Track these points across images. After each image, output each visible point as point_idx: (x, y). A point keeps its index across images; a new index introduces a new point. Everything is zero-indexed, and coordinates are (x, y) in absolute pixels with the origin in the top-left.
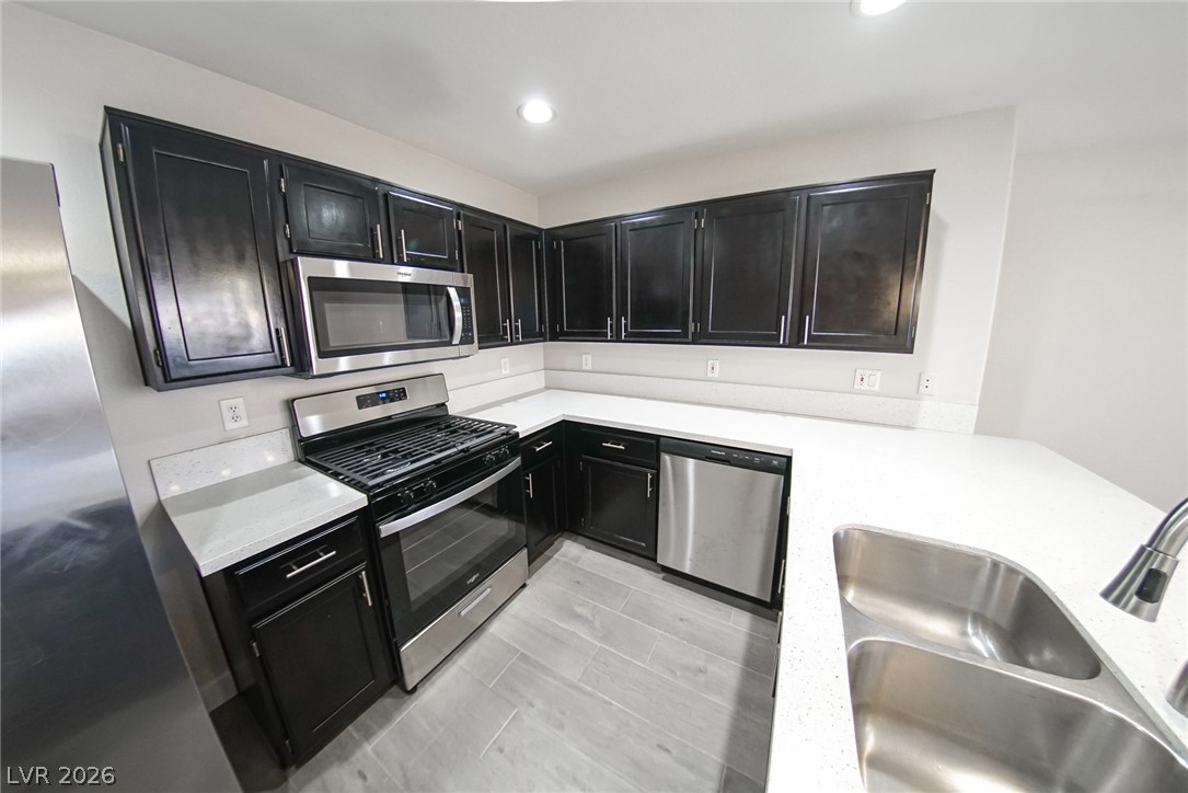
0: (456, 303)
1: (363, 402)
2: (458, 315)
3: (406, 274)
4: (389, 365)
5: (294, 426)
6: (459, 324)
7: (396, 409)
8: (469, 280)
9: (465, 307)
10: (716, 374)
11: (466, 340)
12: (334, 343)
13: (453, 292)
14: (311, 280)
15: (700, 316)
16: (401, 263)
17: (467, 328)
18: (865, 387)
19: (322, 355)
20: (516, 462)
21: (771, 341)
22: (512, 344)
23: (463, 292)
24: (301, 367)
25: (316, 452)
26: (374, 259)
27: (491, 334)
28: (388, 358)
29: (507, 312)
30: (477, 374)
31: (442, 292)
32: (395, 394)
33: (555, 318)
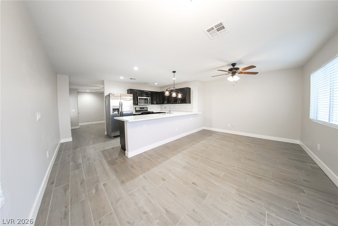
5: (136, 109)
8: (150, 98)
9: (150, 100)
10: (177, 108)
11: (150, 103)
15: (172, 101)
16: (144, 97)
18: (188, 108)
21: (177, 103)
22: (155, 104)
24: (137, 104)
26: (142, 96)
27: (152, 103)
28: (142, 104)
29: (154, 101)
30: (151, 108)
31: (148, 99)
32: (143, 108)
33: (160, 102)
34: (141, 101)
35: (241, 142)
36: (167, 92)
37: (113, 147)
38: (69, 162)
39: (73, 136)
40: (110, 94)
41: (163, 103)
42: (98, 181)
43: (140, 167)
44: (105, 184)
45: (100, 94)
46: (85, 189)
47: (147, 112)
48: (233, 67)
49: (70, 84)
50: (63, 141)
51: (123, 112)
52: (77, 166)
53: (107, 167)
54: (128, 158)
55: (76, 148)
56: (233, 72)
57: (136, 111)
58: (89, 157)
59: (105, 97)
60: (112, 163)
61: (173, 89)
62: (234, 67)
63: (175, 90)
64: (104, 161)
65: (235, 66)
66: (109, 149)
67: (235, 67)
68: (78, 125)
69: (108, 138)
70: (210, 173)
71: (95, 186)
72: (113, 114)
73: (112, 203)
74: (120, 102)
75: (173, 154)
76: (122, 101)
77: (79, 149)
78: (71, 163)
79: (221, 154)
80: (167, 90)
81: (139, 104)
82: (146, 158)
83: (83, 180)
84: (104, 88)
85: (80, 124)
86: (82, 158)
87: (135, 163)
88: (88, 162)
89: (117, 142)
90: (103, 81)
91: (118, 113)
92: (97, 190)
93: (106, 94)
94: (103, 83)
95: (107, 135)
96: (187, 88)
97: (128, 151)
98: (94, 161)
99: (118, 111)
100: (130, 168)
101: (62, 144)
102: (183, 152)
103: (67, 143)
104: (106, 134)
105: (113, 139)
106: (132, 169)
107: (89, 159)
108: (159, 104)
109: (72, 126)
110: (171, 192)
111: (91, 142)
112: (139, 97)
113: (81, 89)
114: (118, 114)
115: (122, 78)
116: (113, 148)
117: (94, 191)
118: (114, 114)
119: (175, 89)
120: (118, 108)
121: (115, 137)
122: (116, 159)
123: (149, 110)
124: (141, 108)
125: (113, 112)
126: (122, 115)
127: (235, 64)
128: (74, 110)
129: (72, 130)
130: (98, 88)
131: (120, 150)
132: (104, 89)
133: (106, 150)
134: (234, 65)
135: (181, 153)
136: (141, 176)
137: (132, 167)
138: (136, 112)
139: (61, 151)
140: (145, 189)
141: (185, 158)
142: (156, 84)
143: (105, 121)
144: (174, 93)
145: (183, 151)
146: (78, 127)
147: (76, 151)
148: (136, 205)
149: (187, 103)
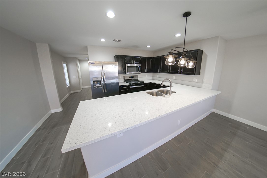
0: (139, 68)
1: (130, 77)
2: (139, 69)
3: (135, 65)
4: (133, 74)
5: (124, 79)
6: (139, 70)
7: (133, 78)
8: (141, 65)
9: (140, 68)
10: (174, 78)
11: (140, 72)
12: (128, 71)
13: (139, 66)
14: (127, 66)
15: (169, 70)
16: (134, 64)
17: (140, 70)
19: (127, 72)
20: (143, 86)
21: (177, 73)
22: (146, 72)
23: (140, 67)
24: (126, 73)
25: (126, 81)
26: (132, 64)
27: (143, 71)
29: (146, 69)
30: (142, 76)
31: (138, 66)
32: (133, 77)
33: (153, 69)
34: (129, 69)
36: (170, 56)
41: (156, 71)
47: (136, 82)
50: (53, 111)
55: (55, 126)
61: (181, 50)
77: (54, 130)
80: (170, 53)
90: (87, 47)
91: (100, 86)
96: (198, 50)
99: (101, 84)
108: (151, 72)
115: (103, 40)
118: (95, 87)
119: (185, 50)
120: (99, 79)
123: (139, 79)
125: (94, 85)
138: (124, 82)
146: (80, 91)
149: (195, 75)
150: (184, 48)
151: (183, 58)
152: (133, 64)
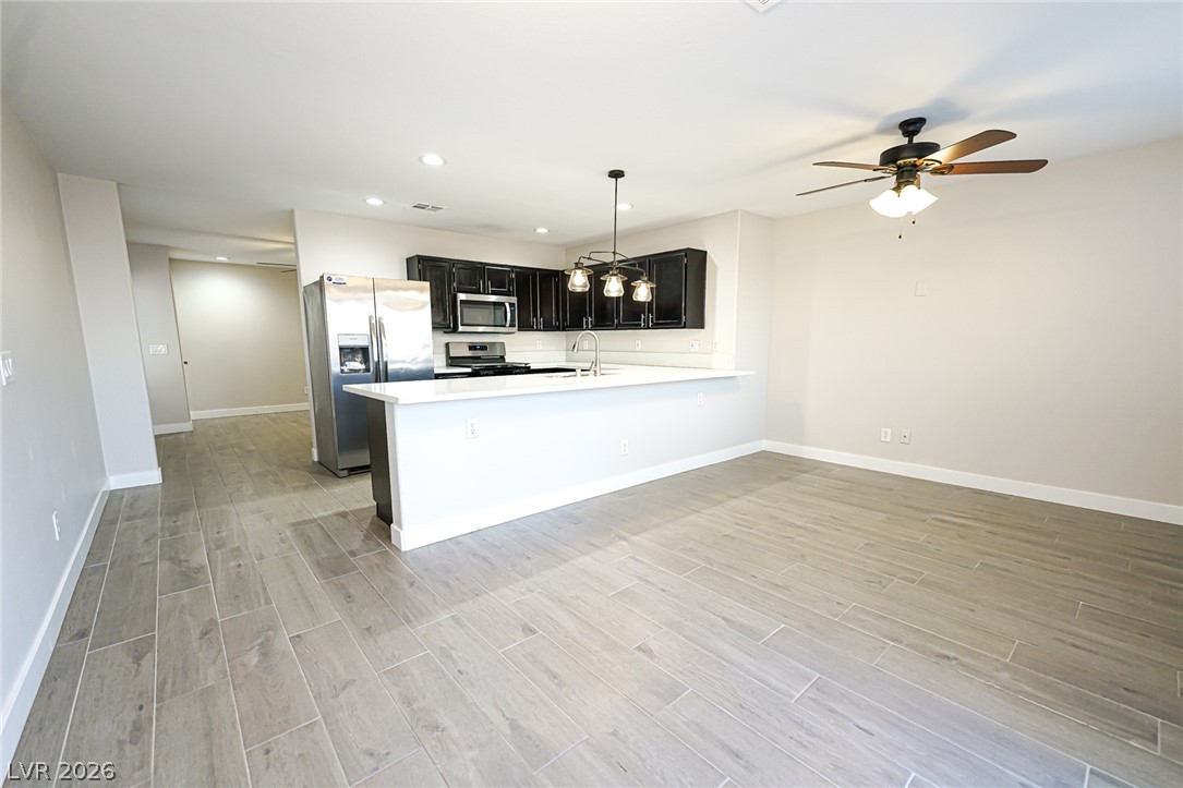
0: (508, 309)
2: (509, 314)
3: (493, 298)
4: (483, 334)
5: (448, 352)
6: (509, 318)
7: (484, 354)
8: (514, 300)
9: (512, 312)
10: (640, 349)
11: (512, 325)
12: (465, 322)
13: (507, 305)
15: (618, 316)
16: (488, 294)
17: (513, 320)
18: (692, 350)
19: (462, 324)
22: (537, 330)
23: (512, 305)
24: (455, 330)
26: (480, 293)
27: (525, 326)
28: (481, 329)
29: (535, 315)
30: (522, 346)
31: (503, 304)
32: (483, 347)
33: (565, 319)
34: (471, 314)
35: (927, 511)
36: (579, 272)
37: (342, 509)
38: (154, 563)
39: (161, 463)
40: (322, 277)
41: (576, 325)
42: (273, 627)
43: (446, 584)
44: (298, 636)
45: (280, 275)
46: (220, 650)
47: (499, 365)
48: (905, 141)
49: (130, 221)
50: (115, 482)
51: (386, 364)
52: (189, 577)
53: (314, 581)
54: (400, 550)
55: (176, 510)
56: (899, 167)
57: (453, 361)
58: (237, 545)
59: (301, 290)
60: (334, 568)
61: (609, 258)
62: (910, 141)
63: (620, 262)
64: (304, 563)
65: (916, 132)
66: (324, 518)
67: (917, 139)
68: (188, 419)
69: (324, 474)
70: (723, 618)
71: (260, 641)
72: (342, 371)
73: (318, 697)
74: (370, 317)
75: (592, 545)
76: (383, 312)
77: (193, 515)
78: (162, 567)
79: (803, 556)
80: (578, 266)
81: (461, 328)
82: (475, 555)
83: (213, 622)
84: (295, 244)
85: (194, 415)
86: (209, 550)
87: (426, 570)
88: (233, 564)
89: (358, 493)
91: (363, 367)
92: (265, 653)
93: (307, 277)
94: (288, 221)
95: (319, 462)
96: (689, 252)
97: (400, 526)
98: (261, 557)
99: (366, 360)
100: (406, 586)
101: (114, 496)
102: (634, 538)
103: (137, 494)
104: (316, 460)
105: (343, 480)
106: (410, 590)
107: (237, 552)
108: (557, 329)
109: (154, 422)
110: (548, 671)
111: (248, 490)
112: (462, 296)
113: (185, 247)
114: (367, 370)
115: (374, 201)
116: (344, 515)
117: (253, 659)
118: (345, 369)
119: (618, 258)
120: (363, 342)
121: (355, 471)
122: (353, 554)
123: (510, 359)
124: (472, 347)
125: (342, 364)
126: (382, 375)
127: (920, 122)
128: (162, 348)
129: (157, 437)
130: (270, 245)
131: (372, 523)
132: (296, 251)
133: (314, 520)
134: (911, 128)
135: (624, 543)
136: (444, 616)
137: (412, 585)
138: (450, 365)
139: (113, 522)
140: (449, 656)
141: (638, 561)
142: (543, 231)
143: (308, 406)
144: (614, 278)
145: (634, 534)
146: (188, 427)
147: (179, 523)
148: (408, 702)
149: (684, 327)
150: (614, 253)
151: (613, 275)
152: (484, 293)
